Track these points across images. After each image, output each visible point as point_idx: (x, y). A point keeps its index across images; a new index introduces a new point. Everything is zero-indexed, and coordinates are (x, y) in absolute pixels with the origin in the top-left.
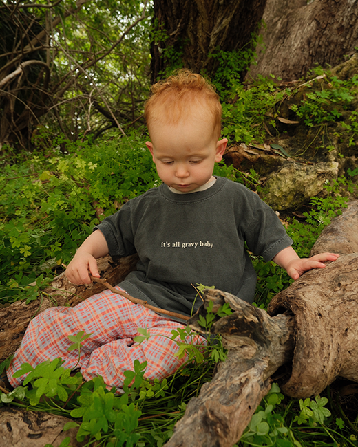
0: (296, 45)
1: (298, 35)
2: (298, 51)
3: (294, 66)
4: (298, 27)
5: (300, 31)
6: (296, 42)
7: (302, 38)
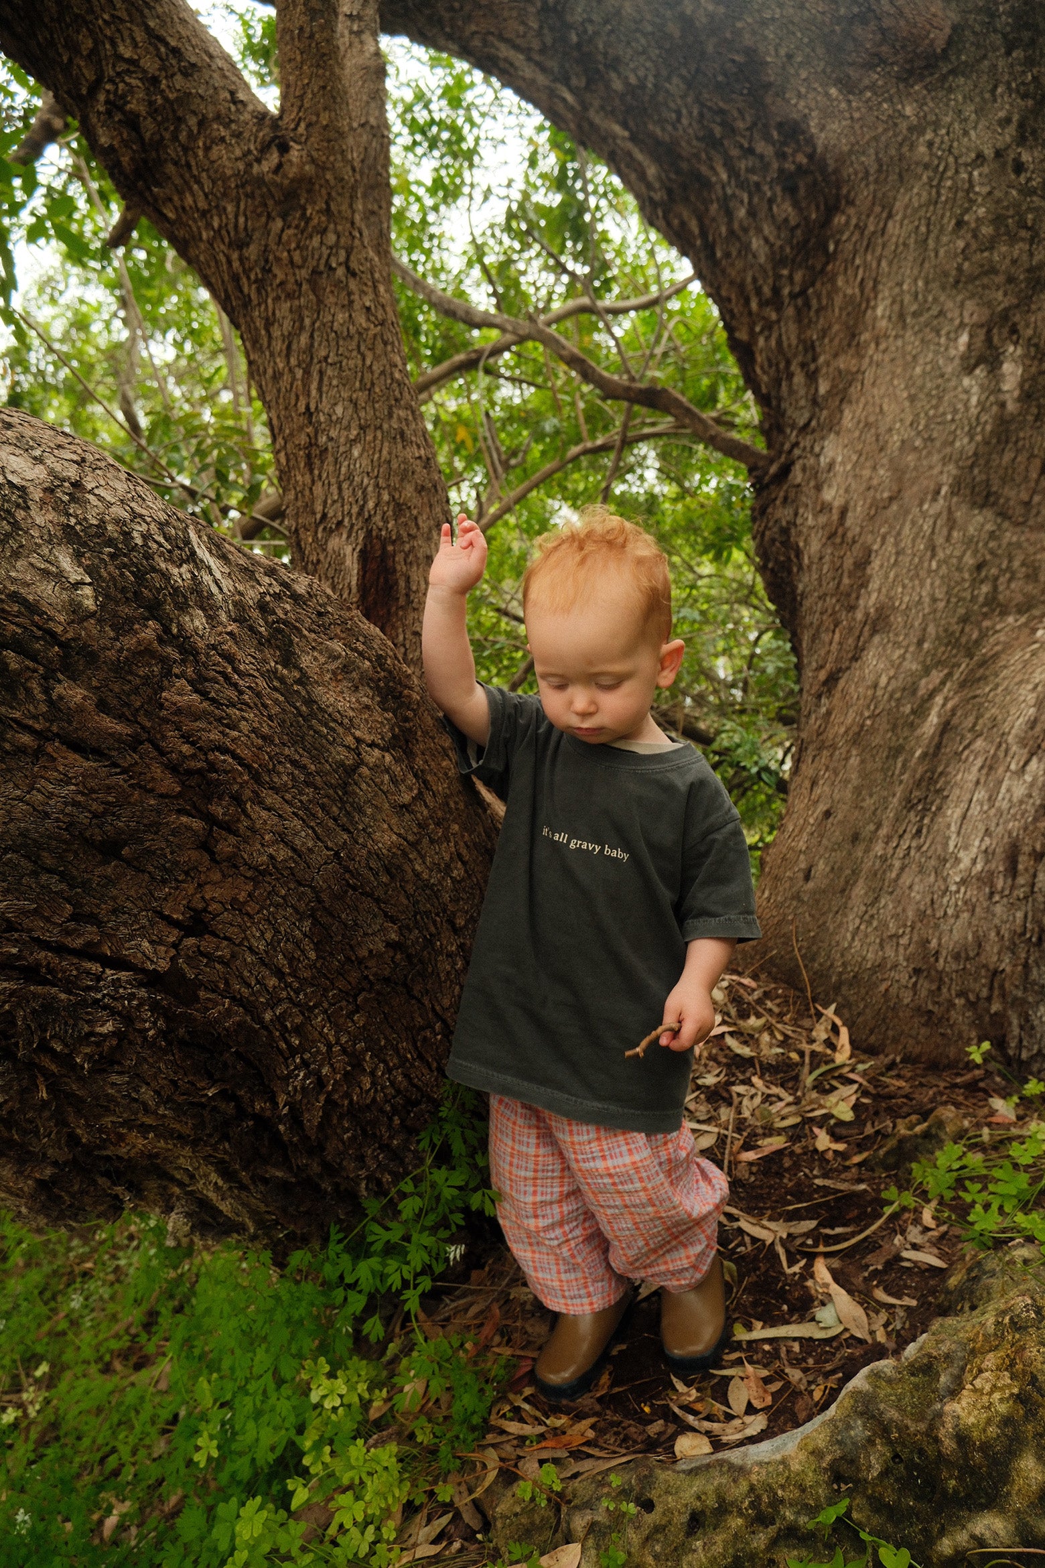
0: (966, 859)
1: (975, 810)
2: (971, 893)
3: (957, 957)
4: (972, 776)
5: (981, 794)
6: (966, 847)
7: (987, 832)
